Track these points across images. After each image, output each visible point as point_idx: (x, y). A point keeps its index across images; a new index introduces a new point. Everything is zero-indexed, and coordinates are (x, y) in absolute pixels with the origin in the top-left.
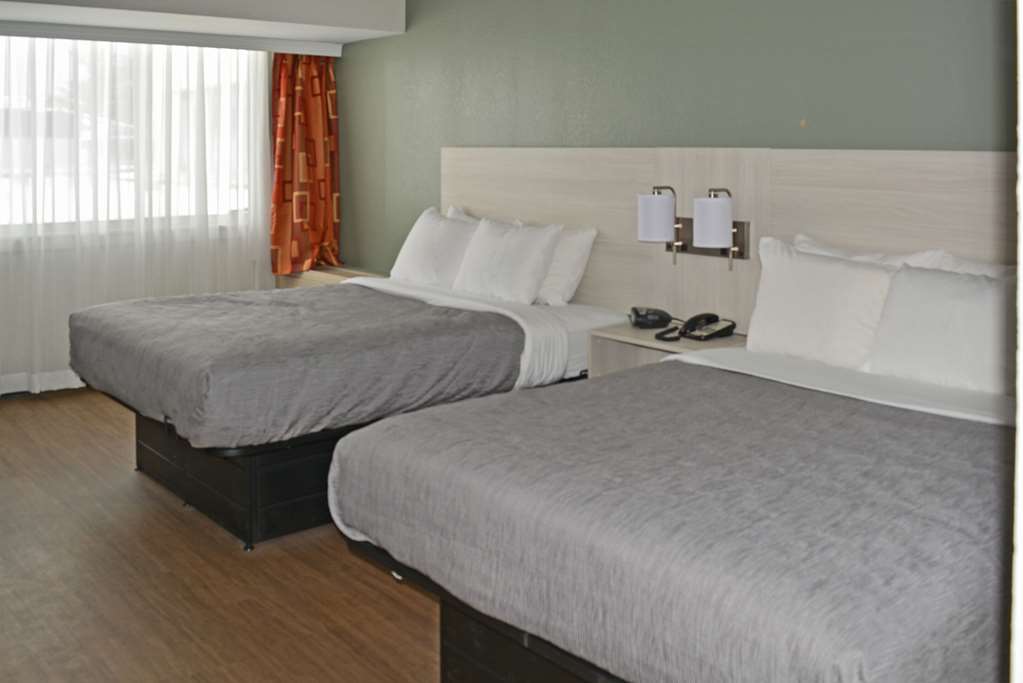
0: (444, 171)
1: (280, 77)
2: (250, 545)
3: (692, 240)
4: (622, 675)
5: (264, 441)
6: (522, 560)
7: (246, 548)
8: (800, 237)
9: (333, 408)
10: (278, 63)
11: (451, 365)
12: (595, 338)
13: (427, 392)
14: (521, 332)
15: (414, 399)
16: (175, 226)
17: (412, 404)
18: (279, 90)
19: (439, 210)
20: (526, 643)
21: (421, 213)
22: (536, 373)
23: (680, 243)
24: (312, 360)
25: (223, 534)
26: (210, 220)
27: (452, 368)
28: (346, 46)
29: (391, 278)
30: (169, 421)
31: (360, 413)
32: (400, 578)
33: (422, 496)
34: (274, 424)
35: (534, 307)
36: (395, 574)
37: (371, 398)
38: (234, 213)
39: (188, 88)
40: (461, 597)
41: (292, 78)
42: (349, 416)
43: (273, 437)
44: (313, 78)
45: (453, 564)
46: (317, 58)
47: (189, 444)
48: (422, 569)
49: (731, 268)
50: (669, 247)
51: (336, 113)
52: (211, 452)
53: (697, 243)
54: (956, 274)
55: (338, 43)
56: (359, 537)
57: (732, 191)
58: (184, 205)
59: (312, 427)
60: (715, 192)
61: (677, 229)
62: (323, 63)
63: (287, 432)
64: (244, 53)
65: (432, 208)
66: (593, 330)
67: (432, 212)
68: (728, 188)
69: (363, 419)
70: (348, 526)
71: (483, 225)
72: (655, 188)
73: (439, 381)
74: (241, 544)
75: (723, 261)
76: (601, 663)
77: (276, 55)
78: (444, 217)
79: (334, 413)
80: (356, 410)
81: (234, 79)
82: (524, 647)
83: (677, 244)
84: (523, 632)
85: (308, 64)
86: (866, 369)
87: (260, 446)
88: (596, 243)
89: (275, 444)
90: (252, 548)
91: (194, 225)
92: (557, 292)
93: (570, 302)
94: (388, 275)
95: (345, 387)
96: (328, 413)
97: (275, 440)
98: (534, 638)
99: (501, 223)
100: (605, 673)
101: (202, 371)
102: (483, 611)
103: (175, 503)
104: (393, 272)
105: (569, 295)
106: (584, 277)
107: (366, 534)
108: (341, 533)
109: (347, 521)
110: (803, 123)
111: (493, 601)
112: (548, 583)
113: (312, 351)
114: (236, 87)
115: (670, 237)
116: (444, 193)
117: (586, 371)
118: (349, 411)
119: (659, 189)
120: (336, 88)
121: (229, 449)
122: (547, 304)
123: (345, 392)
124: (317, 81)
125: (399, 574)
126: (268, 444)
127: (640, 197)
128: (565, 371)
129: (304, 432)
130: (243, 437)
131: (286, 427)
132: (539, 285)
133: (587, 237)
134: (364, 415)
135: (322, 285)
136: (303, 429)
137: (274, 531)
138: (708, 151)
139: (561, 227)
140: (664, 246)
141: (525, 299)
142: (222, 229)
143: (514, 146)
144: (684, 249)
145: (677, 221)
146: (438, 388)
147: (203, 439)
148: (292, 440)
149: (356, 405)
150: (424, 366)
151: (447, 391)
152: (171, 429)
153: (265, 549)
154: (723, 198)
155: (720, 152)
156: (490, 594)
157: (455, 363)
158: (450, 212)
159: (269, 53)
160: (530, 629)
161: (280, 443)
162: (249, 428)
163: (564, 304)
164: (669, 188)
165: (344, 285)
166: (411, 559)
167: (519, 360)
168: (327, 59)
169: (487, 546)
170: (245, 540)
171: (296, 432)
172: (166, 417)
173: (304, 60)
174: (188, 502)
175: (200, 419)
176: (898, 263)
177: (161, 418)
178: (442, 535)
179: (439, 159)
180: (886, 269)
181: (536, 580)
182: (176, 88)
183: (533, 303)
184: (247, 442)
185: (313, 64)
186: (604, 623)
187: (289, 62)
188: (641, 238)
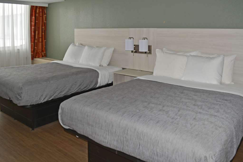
0: (75, 34)
1: (33, 12)
2: (33, 129)
3: (139, 50)
4: (144, 160)
5: (37, 103)
6: (115, 132)
7: (32, 130)
8: (164, 49)
9: (54, 94)
10: (32, 8)
11: (82, 82)
12: (115, 74)
13: (77, 89)
14: (98, 73)
15: (73, 91)
16: (6, 49)
17: (73, 92)
18: (32, 15)
19: (74, 43)
20: (116, 153)
21: (70, 44)
22: (102, 82)
23: (135, 51)
24: (48, 82)
25: (25, 127)
26: (15, 47)
27: (82, 83)
28: (49, 4)
29: (63, 61)
30: (11, 99)
31: (61, 95)
32: (78, 137)
33: (86, 117)
34: (40, 99)
35: (100, 67)
36: (77, 136)
37: (63, 91)
38: (21, 46)
39: (9, 15)
40: (98, 142)
41: (36, 12)
42: (58, 95)
43: (39, 102)
44: (40, 12)
45: (95, 134)
46: (42, 7)
47: (17, 105)
48: (86, 135)
49: (147, 56)
50: (132, 52)
51: (46, 20)
52: (23, 107)
53: (140, 51)
54: (202, 57)
55: (47, 3)
56: (67, 128)
57: (148, 39)
58: (8, 44)
59: (49, 99)
60: (144, 39)
61: (134, 47)
62: (43, 8)
63: (43, 101)
64: (23, 5)
65: (73, 43)
66: (114, 72)
67: (73, 44)
68: (147, 38)
69: (61, 96)
70: (64, 125)
71: (86, 47)
72: (129, 38)
73: (79, 86)
74: (31, 129)
75: (146, 55)
76: (138, 157)
77: (32, 6)
78: (76, 45)
79: (54, 95)
80: (60, 94)
81: (21, 13)
82: (116, 154)
83: (134, 51)
84: (115, 150)
85: (39, 8)
86: (183, 79)
87: (36, 104)
88: (114, 51)
89: (40, 104)
90: (34, 130)
91: (11, 49)
92: (105, 63)
93: (108, 65)
94: (62, 60)
95: (57, 88)
96: (53, 95)
97: (40, 103)
98: (119, 152)
99: (91, 47)
100: (139, 160)
101: (20, 86)
102: (104, 145)
103: (12, 119)
104: (63, 59)
105: (108, 64)
106: (111, 59)
107: (69, 127)
108: (62, 127)
109: (64, 124)
110: (164, 22)
111: (107, 143)
112: (123, 138)
113: (48, 80)
114: (21, 15)
115: (133, 49)
116: (75, 40)
117: (113, 81)
118: (58, 94)
119: (130, 38)
120: (46, 15)
121: (28, 106)
122: (103, 66)
123: (57, 90)
124: (41, 13)
125: (78, 136)
126: (38, 104)
127: (126, 40)
128: (108, 82)
129: (47, 100)
130: (32, 102)
131: (43, 100)
132: (101, 62)
133: (112, 50)
134: (62, 95)
135: (45, 63)
136: (47, 99)
137: (39, 125)
138: (142, 29)
139: (106, 47)
140: (131, 52)
141: (98, 65)
142: (18, 50)
143: (93, 28)
144: (136, 52)
145: (134, 45)
146: (79, 87)
147: (21, 103)
148: (44, 102)
149: (60, 93)
150: (76, 82)
151: (81, 88)
152: (11, 101)
153: (37, 130)
154: (146, 40)
155: (145, 29)
156: (106, 141)
157: (83, 81)
158: (77, 44)
159: (30, 6)
160: (118, 149)
161: (41, 103)
162: (33, 100)
163: (107, 66)
164: (132, 38)
165: (51, 63)
166: (83, 133)
167: (98, 80)
168: (44, 7)
169: (105, 129)
170: (32, 128)
171: (45, 100)
172: (10, 98)
173: (39, 7)
174: (15, 119)
175: (20, 99)
176: (188, 54)
177: (8, 99)
178: (92, 126)
179: (74, 32)
180: (186, 56)
181: (119, 137)
182: (6, 14)
183: (100, 66)
184: (32, 104)
185: (41, 8)
186: (139, 147)
187: (35, 8)
188: (126, 50)
